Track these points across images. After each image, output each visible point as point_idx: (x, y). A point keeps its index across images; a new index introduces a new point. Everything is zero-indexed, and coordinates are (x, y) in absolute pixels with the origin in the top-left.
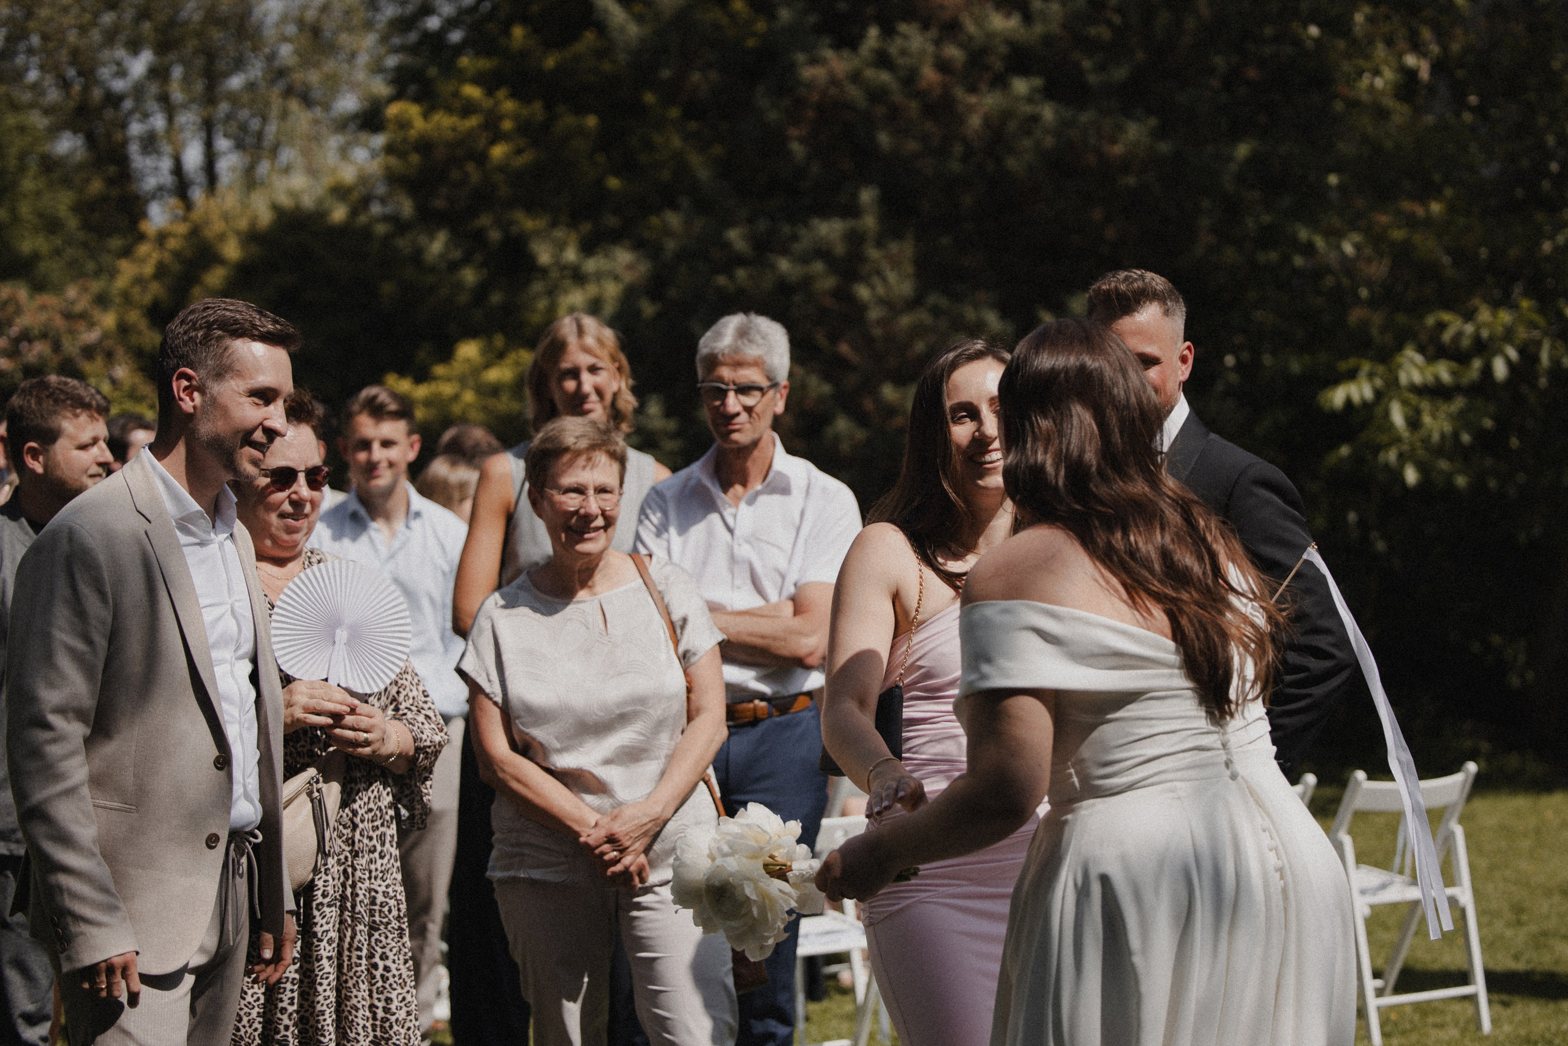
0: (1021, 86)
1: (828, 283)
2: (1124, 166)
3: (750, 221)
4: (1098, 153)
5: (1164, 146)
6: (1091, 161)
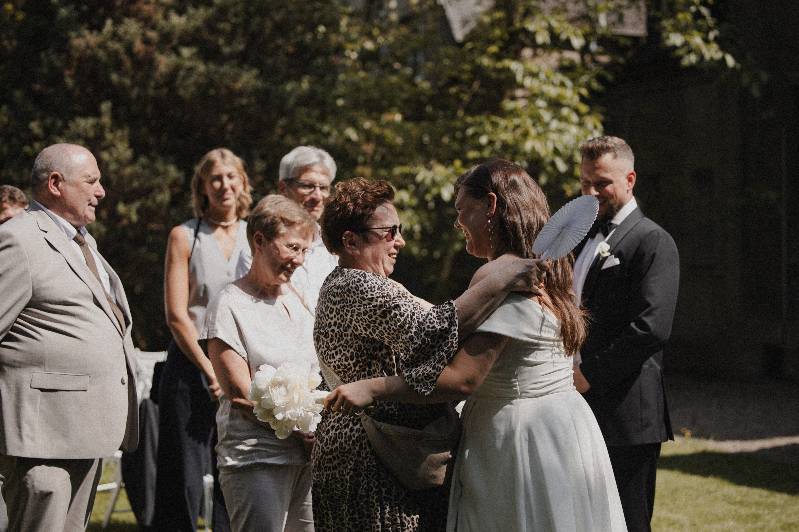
0: (186, 52)
2: (241, 93)
3: (42, 118)
4: (227, 87)
5: (260, 84)
6: (223, 91)
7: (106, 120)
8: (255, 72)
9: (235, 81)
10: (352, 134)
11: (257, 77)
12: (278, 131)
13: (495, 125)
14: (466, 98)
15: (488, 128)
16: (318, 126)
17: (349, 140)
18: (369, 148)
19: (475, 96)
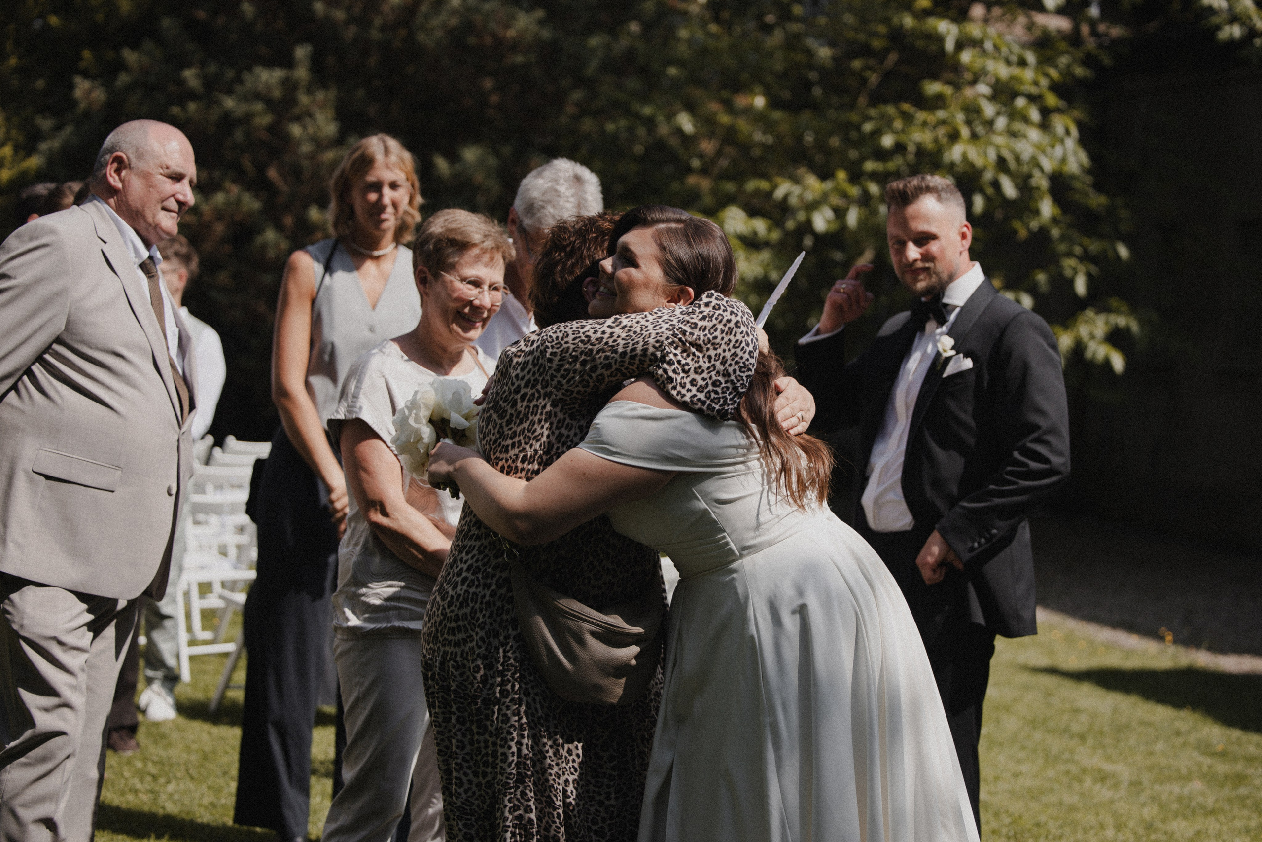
1: (265, 120)
2: (514, 46)
3: (203, 64)
4: (494, 35)
5: (546, 34)
6: (488, 40)
7: (302, 73)
8: (540, 14)
9: (507, 26)
10: (686, 123)
11: (541, 22)
12: (570, 109)
13: (908, 118)
14: (874, 79)
15: (898, 124)
16: (636, 106)
17: (679, 131)
18: (707, 146)
19: (888, 76)
